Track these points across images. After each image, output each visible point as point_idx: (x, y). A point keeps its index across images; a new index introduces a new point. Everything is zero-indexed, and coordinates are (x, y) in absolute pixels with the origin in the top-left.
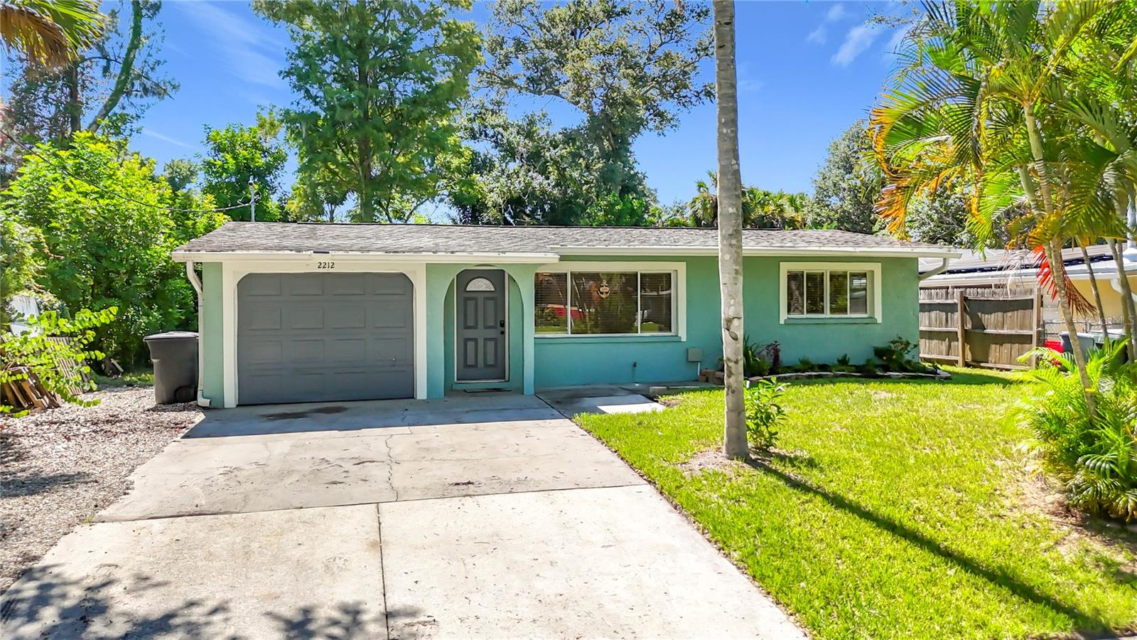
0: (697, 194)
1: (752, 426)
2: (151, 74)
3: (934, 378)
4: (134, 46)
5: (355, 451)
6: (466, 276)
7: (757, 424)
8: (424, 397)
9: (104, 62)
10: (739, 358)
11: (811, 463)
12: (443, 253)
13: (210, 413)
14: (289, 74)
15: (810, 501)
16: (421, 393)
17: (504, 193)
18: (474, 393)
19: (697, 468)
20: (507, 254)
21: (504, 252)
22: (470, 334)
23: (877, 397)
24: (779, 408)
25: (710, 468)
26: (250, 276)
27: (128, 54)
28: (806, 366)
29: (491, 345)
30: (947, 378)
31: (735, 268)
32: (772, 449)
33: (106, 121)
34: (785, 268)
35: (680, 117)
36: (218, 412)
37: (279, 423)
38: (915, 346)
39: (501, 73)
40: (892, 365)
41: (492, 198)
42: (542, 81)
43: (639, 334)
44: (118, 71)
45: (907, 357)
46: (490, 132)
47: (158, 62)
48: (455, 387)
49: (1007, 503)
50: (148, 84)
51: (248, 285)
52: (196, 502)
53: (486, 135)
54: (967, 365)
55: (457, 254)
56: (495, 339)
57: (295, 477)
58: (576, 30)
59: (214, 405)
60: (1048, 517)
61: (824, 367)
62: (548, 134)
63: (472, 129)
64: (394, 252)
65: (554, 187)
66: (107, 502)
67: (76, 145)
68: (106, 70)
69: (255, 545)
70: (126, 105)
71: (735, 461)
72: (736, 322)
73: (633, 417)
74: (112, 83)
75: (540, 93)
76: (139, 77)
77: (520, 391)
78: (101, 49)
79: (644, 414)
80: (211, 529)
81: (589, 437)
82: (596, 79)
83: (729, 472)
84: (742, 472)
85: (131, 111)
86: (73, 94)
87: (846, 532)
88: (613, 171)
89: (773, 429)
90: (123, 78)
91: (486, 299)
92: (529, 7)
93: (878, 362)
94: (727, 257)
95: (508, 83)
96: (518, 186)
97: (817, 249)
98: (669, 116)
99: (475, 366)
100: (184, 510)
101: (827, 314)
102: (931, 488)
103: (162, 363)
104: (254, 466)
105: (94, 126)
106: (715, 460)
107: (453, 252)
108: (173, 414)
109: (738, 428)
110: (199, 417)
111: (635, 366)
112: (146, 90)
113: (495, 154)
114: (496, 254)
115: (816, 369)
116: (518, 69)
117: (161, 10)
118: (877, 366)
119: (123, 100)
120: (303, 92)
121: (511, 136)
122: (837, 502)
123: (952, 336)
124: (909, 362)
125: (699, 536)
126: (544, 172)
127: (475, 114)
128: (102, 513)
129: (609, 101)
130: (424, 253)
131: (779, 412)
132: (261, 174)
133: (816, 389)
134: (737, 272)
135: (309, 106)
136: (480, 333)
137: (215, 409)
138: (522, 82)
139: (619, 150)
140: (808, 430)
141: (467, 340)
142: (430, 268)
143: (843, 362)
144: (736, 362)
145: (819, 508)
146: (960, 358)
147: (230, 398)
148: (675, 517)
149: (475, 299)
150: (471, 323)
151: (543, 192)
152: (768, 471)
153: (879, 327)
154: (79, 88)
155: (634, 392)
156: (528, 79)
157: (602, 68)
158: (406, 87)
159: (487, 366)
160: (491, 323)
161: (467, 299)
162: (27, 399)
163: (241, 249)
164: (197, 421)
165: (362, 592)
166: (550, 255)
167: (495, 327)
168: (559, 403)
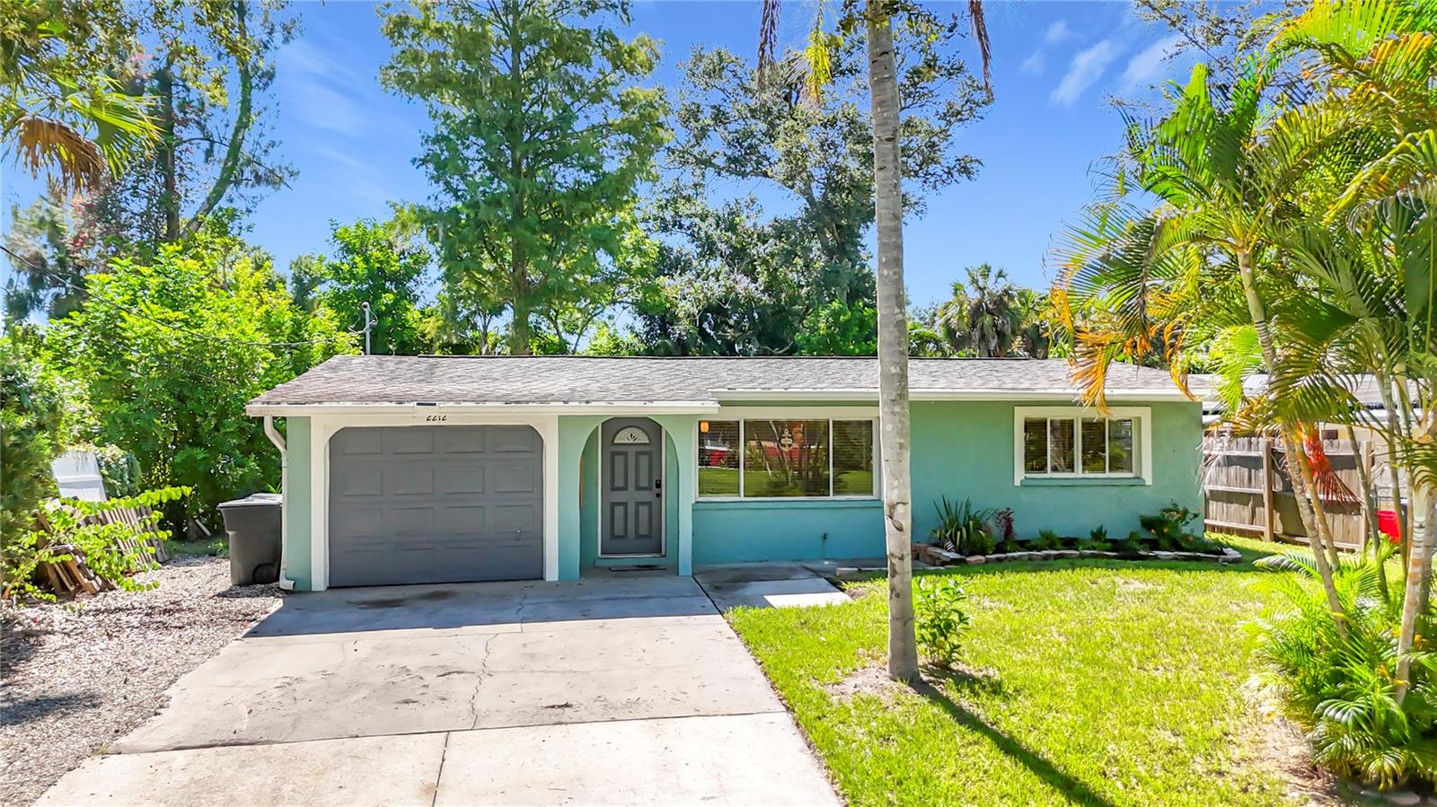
0: (951, 298)
1: (928, 637)
2: (264, 160)
3: (1217, 560)
4: (243, 125)
5: (446, 658)
6: (613, 426)
7: (933, 635)
8: (556, 579)
9: (206, 145)
10: (905, 553)
11: (996, 689)
12: (577, 404)
13: (290, 599)
14: (424, 162)
15: (976, 743)
16: (552, 574)
17: (699, 300)
18: (619, 572)
19: (851, 690)
20: (655, 404)
21: (651, 401)
22: (620, 497)
23: (1124, 589)
24: (961, 614)
25: (867, 691)
26: (344, 431)
27: (235, 135)
28: (1050, 541)
29: (644, 510)
30: (1236, 561)
31: (898, 440)
32: (953, 666)
33: (210, 217)
34: (1021, 415)
35: (927, 200)
36: (303, 599)
37: (370, 613)
38: (1196, 516)
39: (696, 151)
40: (1164, 542)
41: (685, 307)
42: (744, 160)
43: (831, 497)
44: (224, 156)
45: (1185, 530)
46: (686, 223)
47: (273, 144)
48: (599, 563)
49: (1237, 754)
50: (261, 171)
51: (341, 442)
52: (237, 726)
53: (681, 227)
54: (1276, 539)
55: (593, 404)
56: (649, 504)
57: (364, 692)
58: (790, 94)
59: (299, 588)
60: (1286, 777)
61: (1070, 543)
62: (755, 225)
63: (663, 219)
64: (516, 402)
65: (763, 292)
66: (132, 725)
67: (163, 260)
68: (209, 153)
69: (287, 788)
70: (236, 197)
71: (899, 684)
72: (900, 508)
73: (799, 612)
74: (216, 171)
75: (744, 175)
76: (249, 162)
77: (674, 570)
78: (202, 128)
79: (815, 609)
80: (243, 765)
81: (736, 641)
82: (814, 157)
83: (887, 699)
84: (903, 698)
85: (240, 205)
86: (169, 185)
87: (1007, 789)
88: (838, 272)
89: (954, 640)
90: (230, 164)
91: (638, 454)
92: (731, 67)
93: (1145, 535)
94: (889, 427)
95: (705, 162)
96: (716, 289)
97: (1061, 391)
98: (913, 200)
99: (624, 537)
100: (219, 737)
101: (1079, 472)
102: (1141, 729)
103: (237, 537)
104: (320, 676)
105: (195, 224)
106: (874, 681)
107: (587, 402)
108: (246, 601)
109: (904, 640)
110: (276, 604)
111: (825, 538)
112: (258, 179)
113: (691, 249)
114: (641, 404)
115: (1059, 546)
116: (716, 144)
117: (274, 80)
118: (1143, 541)
119: (230, 190)
120: (441, 183)
121: (707, 227)
122: (1009, 746)
123: (1258, 499)
124: (1186, 537)
125: (825, 786)
126: (751, 274)
127: (668, 200)
128: (123, 740)
129: (832, 186)
130: (552, 404)
131: (961, 621)
132: (400, 279)
133: (1046, 576)
134: (901, 446)
135: (449, 202)
136: (630, 496)
137: (300, 592)
138: (720, 161)
139: (845, 245)
140: (1015, 639)
141: (613, 505)
142: (563, 420)
143: (1098, 535)
144: (902, 559)
145: (985, 753)
146: (1266, 529)
147: (319, 580)
148: (806, 759)
149: (625, 454)
150: (619, 483)
151: (750, 299)
152: (937, 698)
153: (1148, 490)
154: (176, 178)
155: (817, 573)
156: (729, 158)
157: (822, 145)
158: (567, 176)
159: (638, 536)
160: (644, 483)
161: (614, 454)
162: (74, 580)
163: (330, 400)
164: (273, 610)
166: (708, 404)
167: (648, 489)
168: (718, 588)
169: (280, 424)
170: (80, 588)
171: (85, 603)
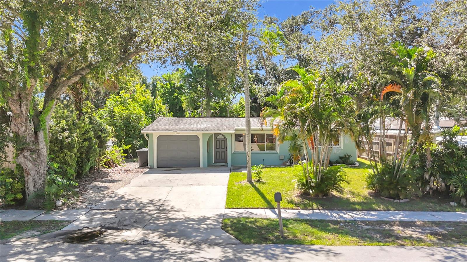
8: (202, 167)
12: (205, 131)
22: (218, 150)
25: (242, 183)
26: (160, 136)
29: (223, 153)
32: (260, 180)
36: (152, 169)
48: (213, 164)
56: (225, 152)
57: (161, 182)
64: (193, 131)
66: (126, 184)
69: (149, 191)
77: (227, 166)
80: (143, 189)
81: (228, 177)
91: (222, 141)
99: (219, 158)
100: (139, 186)
108: (142, 169)
109: (249, 175)
111: (263, 160)
114: (218, 131)
128: (125, 186)
130: (200, 131)
136: (220, 150)
141: (217, 152)
142: (203, 134)
144: (249, 161)
145: (252, 190)
148: (225, 191)
149: (219, 141)
150: (218, 147)
153: (342, 150)
159: (222, 159)
160: (223, 147)
161: (217, 140)
163: (157, 130)
164: (147, 171)
165: (163, 198)
166: (233, 131)
167: (224, 149)
168: (234, 169)
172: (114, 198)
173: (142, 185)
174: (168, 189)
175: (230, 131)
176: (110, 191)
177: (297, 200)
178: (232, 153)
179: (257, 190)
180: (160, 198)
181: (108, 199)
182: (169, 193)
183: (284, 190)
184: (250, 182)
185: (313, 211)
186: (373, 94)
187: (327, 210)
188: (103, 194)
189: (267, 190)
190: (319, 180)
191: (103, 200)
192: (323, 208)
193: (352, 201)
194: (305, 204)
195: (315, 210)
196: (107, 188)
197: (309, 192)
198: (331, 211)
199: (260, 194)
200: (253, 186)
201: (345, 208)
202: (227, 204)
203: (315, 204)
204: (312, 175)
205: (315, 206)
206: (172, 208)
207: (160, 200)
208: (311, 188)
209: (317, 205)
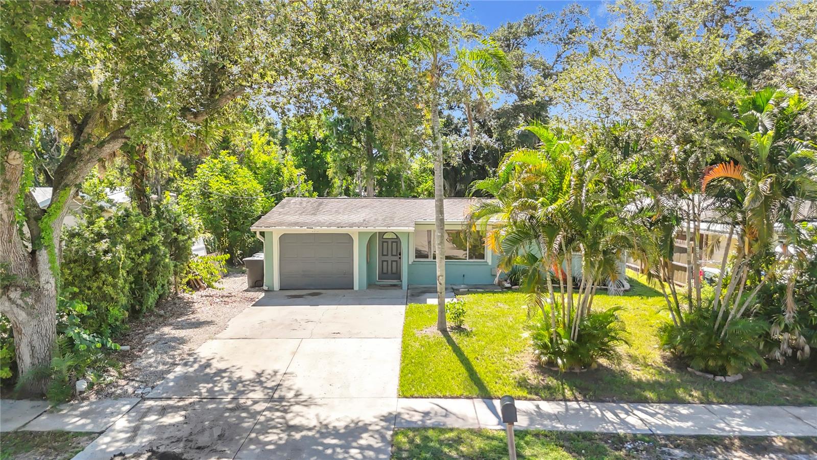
6: (382, 234)
8: (358, 289)
11: (468, 334)
12: (363, 228)
13: (268, 293)
16: (356, 287)
17: (462, 148)
18: (384, 287)
19: (423, 333)
22: (385, 258)
24: (463, 310)
25: (428, 333)
26: (284, 235)
29: (394, 264)
32: (461, 326)
36: (271, 293)
43: (467, 260)
46: (461, 106)
48: (375, 283)
51: (283, 238)
53: (459, 107)
56: (397, 261)
59: (269, 289)
64: (341, 227)
66: (219, 332)
71: (439, 332)
72: (440, 277)
77: (400, 286)
81: (404, 315)
83: (432, 335)
84: (437, 335)
91: (392, 242)
99: (387, 273)
100: (241, 337)
103: (249, 271)
104: (271, 321)
106: (432, 330)
107: (367, 227)
108: (252, 293)
109: (442, 318)
110: (262, 295)
111: (464, 276)
114: (387, 228)
125: (399, 358)
128: (216, 336)
130: (354, 227)
131: (463, 312)
136: (390, 258)
137: (270, 291)
141: (383, 261)
142: (358, 233)
145: (448, 351)
147: (276, 286)
148: (398, 351)
149: (387, 242)
150: (385, 253)
151: (488, 147)
152: (447, 336)
155: (453, 290)
159: (392, 273)
160: (394, 253)
161: (383, 241)
162: (199, 284)
163: (278, 226)
164: (260, 297)
165: (281, 367)
166: (411, 228)
167: (396, 255)
168: (412, 295)
169: (262, 234)
170: (200, 287)
171: (202, 292)
172: (191, 366)
173: (248, 334)
174: (292, 344)
175: (407, 228)
176: (186, 348)
177: (533, 378)
178: (410, 263)
179: (457, 350)
180: (276, 368)
181: (179, 370)
182: (294, 353)
183: (507, 350)
184: (444, 331)
185: (566, 405)
186: (682, 179)
187: (592, 401)
188: (174, 355)
189: (474, 351)
190: (575, 339)
191: (169, 372)
192: (585, 396)
193: (634, 378)
194: (548, 388)
195: (569, 400)
196: (182, 341)
197: (557, 363)
198: (600, 405)
199: (462, 362)
200: (450, 341)
201: (625, 397)
202: (402, 385)
203: (568, 388)
204: (561, 330)
205: (568, 393)
206: (296, 396)
207: (276, 372)
208: (559, 354)
209: (571, 390)
